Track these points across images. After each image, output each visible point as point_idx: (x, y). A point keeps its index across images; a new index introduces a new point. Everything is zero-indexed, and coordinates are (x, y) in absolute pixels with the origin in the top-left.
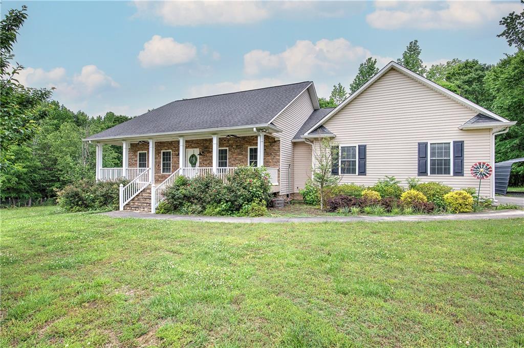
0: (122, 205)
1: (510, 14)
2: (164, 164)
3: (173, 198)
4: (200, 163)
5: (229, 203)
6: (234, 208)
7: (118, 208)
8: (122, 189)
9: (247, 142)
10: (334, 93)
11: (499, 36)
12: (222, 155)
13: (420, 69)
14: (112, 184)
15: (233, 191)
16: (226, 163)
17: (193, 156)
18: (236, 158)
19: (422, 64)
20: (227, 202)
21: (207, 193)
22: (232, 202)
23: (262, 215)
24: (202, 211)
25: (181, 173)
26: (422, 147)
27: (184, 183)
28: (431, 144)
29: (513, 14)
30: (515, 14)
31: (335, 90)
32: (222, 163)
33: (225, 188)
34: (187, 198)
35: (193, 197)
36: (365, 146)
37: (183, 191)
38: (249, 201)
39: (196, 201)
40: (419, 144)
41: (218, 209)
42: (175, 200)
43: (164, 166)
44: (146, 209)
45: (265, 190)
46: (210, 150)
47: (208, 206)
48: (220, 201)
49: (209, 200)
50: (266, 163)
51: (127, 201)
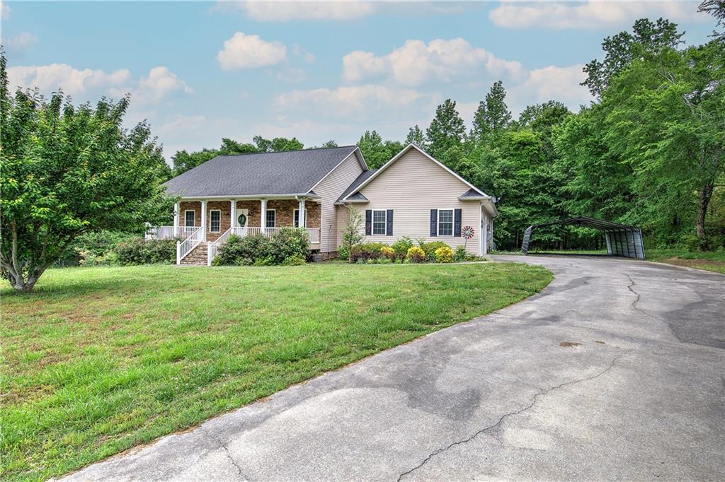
0: (179, 260)
1: (592, 62)
2: (212, 223)
3: (227, 252)
4: (249, 223)
5: (274, 256)
6: (278, 260)
7: (175, 263)
8: (179, 245)
9: (293, 205)
10: (410, 138)
11: (582, 84)
12: (270, 216)
13: (504, 115)
14: (168, 242)
15: (277, 247)
16: (273, 223)
17: (242, 216)
18: (282, 219)
19: (506, 109)
20: (273, 255)
21: (256, 248)
22: (277, 255)
23: (299, 265)
24: (252, 263)
25: (232, 232)
26: (434, 212)
27: (237, 240)
28: (440, 211)
29: (595, 61)
30: (597, 62)
31: (411, 134)
32: (270, 224)
33: (271, 244)
34: (239, 253)
35: (244, 251)
36: (392, 211)
37: (236, 247)
38: (290, 254)
39: (247, 255)
40: (432, 210)
41: (265, 261)
42: (229, 254)
43: (212, 225)
44: (202, 263)
45: (304, 246)
46: (259, 211)
47: (257, 259)
48: (267, 255)
49: (258, 253)
50: (309, 225)
51: (183, 257)
